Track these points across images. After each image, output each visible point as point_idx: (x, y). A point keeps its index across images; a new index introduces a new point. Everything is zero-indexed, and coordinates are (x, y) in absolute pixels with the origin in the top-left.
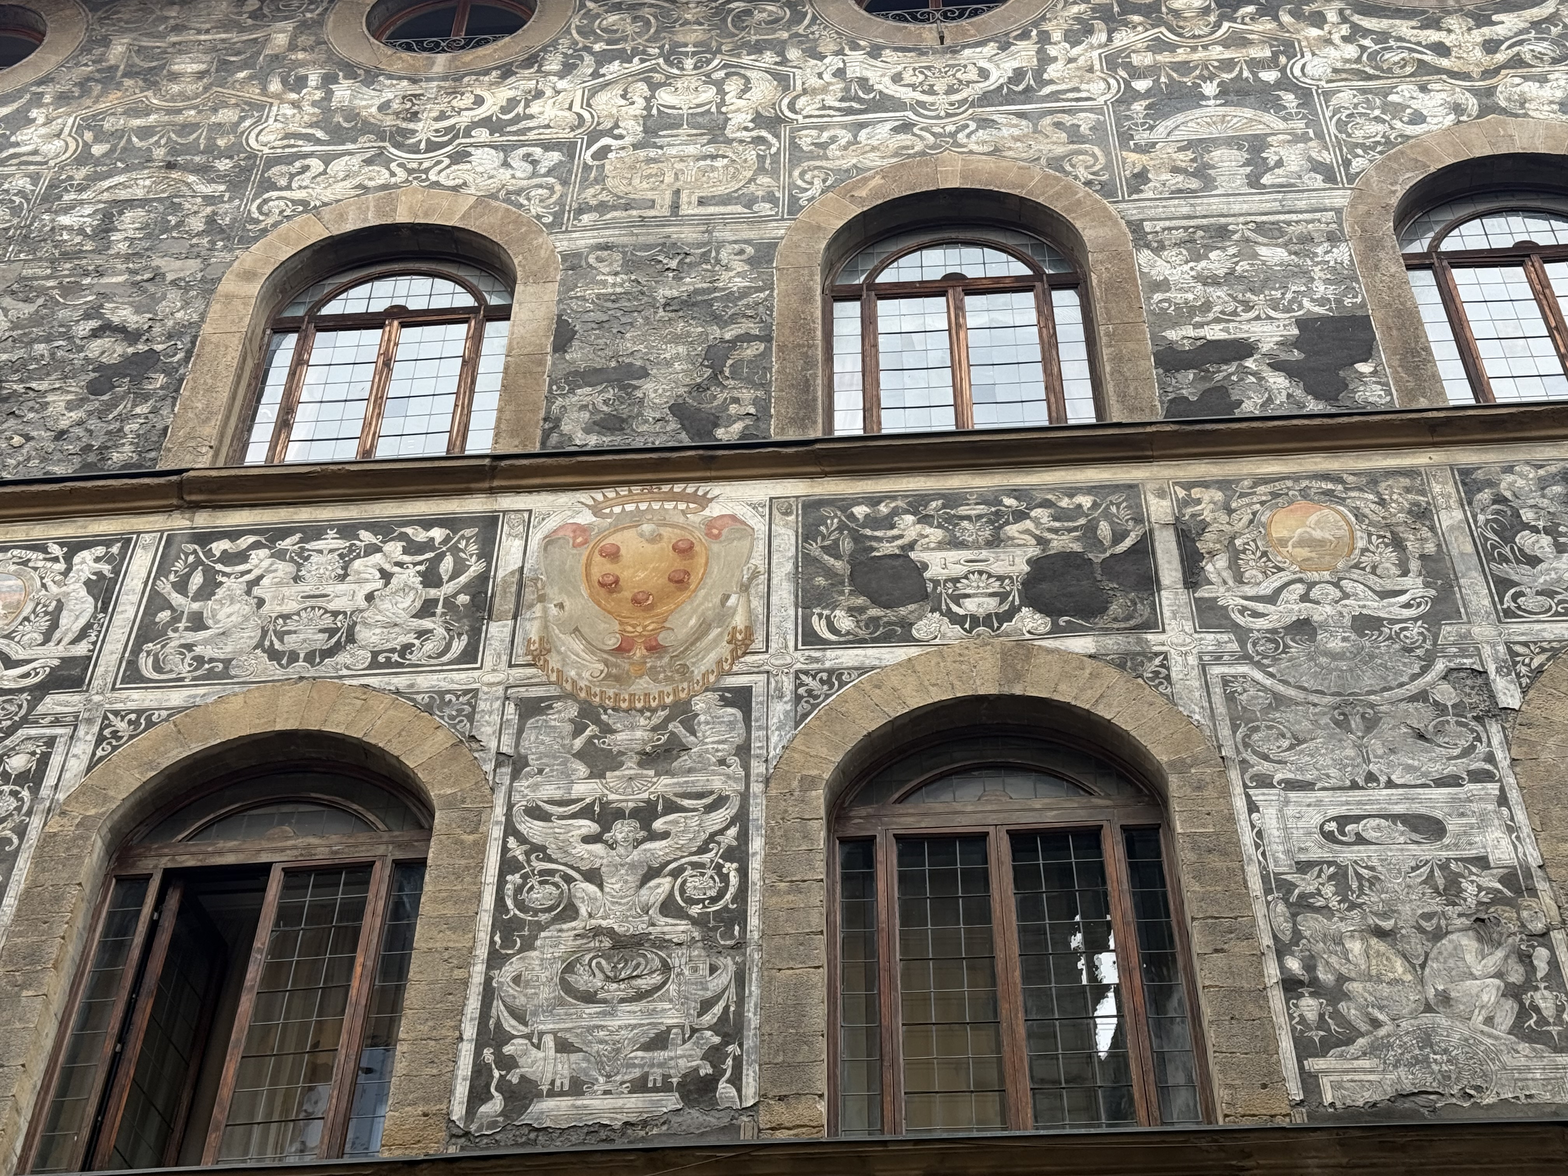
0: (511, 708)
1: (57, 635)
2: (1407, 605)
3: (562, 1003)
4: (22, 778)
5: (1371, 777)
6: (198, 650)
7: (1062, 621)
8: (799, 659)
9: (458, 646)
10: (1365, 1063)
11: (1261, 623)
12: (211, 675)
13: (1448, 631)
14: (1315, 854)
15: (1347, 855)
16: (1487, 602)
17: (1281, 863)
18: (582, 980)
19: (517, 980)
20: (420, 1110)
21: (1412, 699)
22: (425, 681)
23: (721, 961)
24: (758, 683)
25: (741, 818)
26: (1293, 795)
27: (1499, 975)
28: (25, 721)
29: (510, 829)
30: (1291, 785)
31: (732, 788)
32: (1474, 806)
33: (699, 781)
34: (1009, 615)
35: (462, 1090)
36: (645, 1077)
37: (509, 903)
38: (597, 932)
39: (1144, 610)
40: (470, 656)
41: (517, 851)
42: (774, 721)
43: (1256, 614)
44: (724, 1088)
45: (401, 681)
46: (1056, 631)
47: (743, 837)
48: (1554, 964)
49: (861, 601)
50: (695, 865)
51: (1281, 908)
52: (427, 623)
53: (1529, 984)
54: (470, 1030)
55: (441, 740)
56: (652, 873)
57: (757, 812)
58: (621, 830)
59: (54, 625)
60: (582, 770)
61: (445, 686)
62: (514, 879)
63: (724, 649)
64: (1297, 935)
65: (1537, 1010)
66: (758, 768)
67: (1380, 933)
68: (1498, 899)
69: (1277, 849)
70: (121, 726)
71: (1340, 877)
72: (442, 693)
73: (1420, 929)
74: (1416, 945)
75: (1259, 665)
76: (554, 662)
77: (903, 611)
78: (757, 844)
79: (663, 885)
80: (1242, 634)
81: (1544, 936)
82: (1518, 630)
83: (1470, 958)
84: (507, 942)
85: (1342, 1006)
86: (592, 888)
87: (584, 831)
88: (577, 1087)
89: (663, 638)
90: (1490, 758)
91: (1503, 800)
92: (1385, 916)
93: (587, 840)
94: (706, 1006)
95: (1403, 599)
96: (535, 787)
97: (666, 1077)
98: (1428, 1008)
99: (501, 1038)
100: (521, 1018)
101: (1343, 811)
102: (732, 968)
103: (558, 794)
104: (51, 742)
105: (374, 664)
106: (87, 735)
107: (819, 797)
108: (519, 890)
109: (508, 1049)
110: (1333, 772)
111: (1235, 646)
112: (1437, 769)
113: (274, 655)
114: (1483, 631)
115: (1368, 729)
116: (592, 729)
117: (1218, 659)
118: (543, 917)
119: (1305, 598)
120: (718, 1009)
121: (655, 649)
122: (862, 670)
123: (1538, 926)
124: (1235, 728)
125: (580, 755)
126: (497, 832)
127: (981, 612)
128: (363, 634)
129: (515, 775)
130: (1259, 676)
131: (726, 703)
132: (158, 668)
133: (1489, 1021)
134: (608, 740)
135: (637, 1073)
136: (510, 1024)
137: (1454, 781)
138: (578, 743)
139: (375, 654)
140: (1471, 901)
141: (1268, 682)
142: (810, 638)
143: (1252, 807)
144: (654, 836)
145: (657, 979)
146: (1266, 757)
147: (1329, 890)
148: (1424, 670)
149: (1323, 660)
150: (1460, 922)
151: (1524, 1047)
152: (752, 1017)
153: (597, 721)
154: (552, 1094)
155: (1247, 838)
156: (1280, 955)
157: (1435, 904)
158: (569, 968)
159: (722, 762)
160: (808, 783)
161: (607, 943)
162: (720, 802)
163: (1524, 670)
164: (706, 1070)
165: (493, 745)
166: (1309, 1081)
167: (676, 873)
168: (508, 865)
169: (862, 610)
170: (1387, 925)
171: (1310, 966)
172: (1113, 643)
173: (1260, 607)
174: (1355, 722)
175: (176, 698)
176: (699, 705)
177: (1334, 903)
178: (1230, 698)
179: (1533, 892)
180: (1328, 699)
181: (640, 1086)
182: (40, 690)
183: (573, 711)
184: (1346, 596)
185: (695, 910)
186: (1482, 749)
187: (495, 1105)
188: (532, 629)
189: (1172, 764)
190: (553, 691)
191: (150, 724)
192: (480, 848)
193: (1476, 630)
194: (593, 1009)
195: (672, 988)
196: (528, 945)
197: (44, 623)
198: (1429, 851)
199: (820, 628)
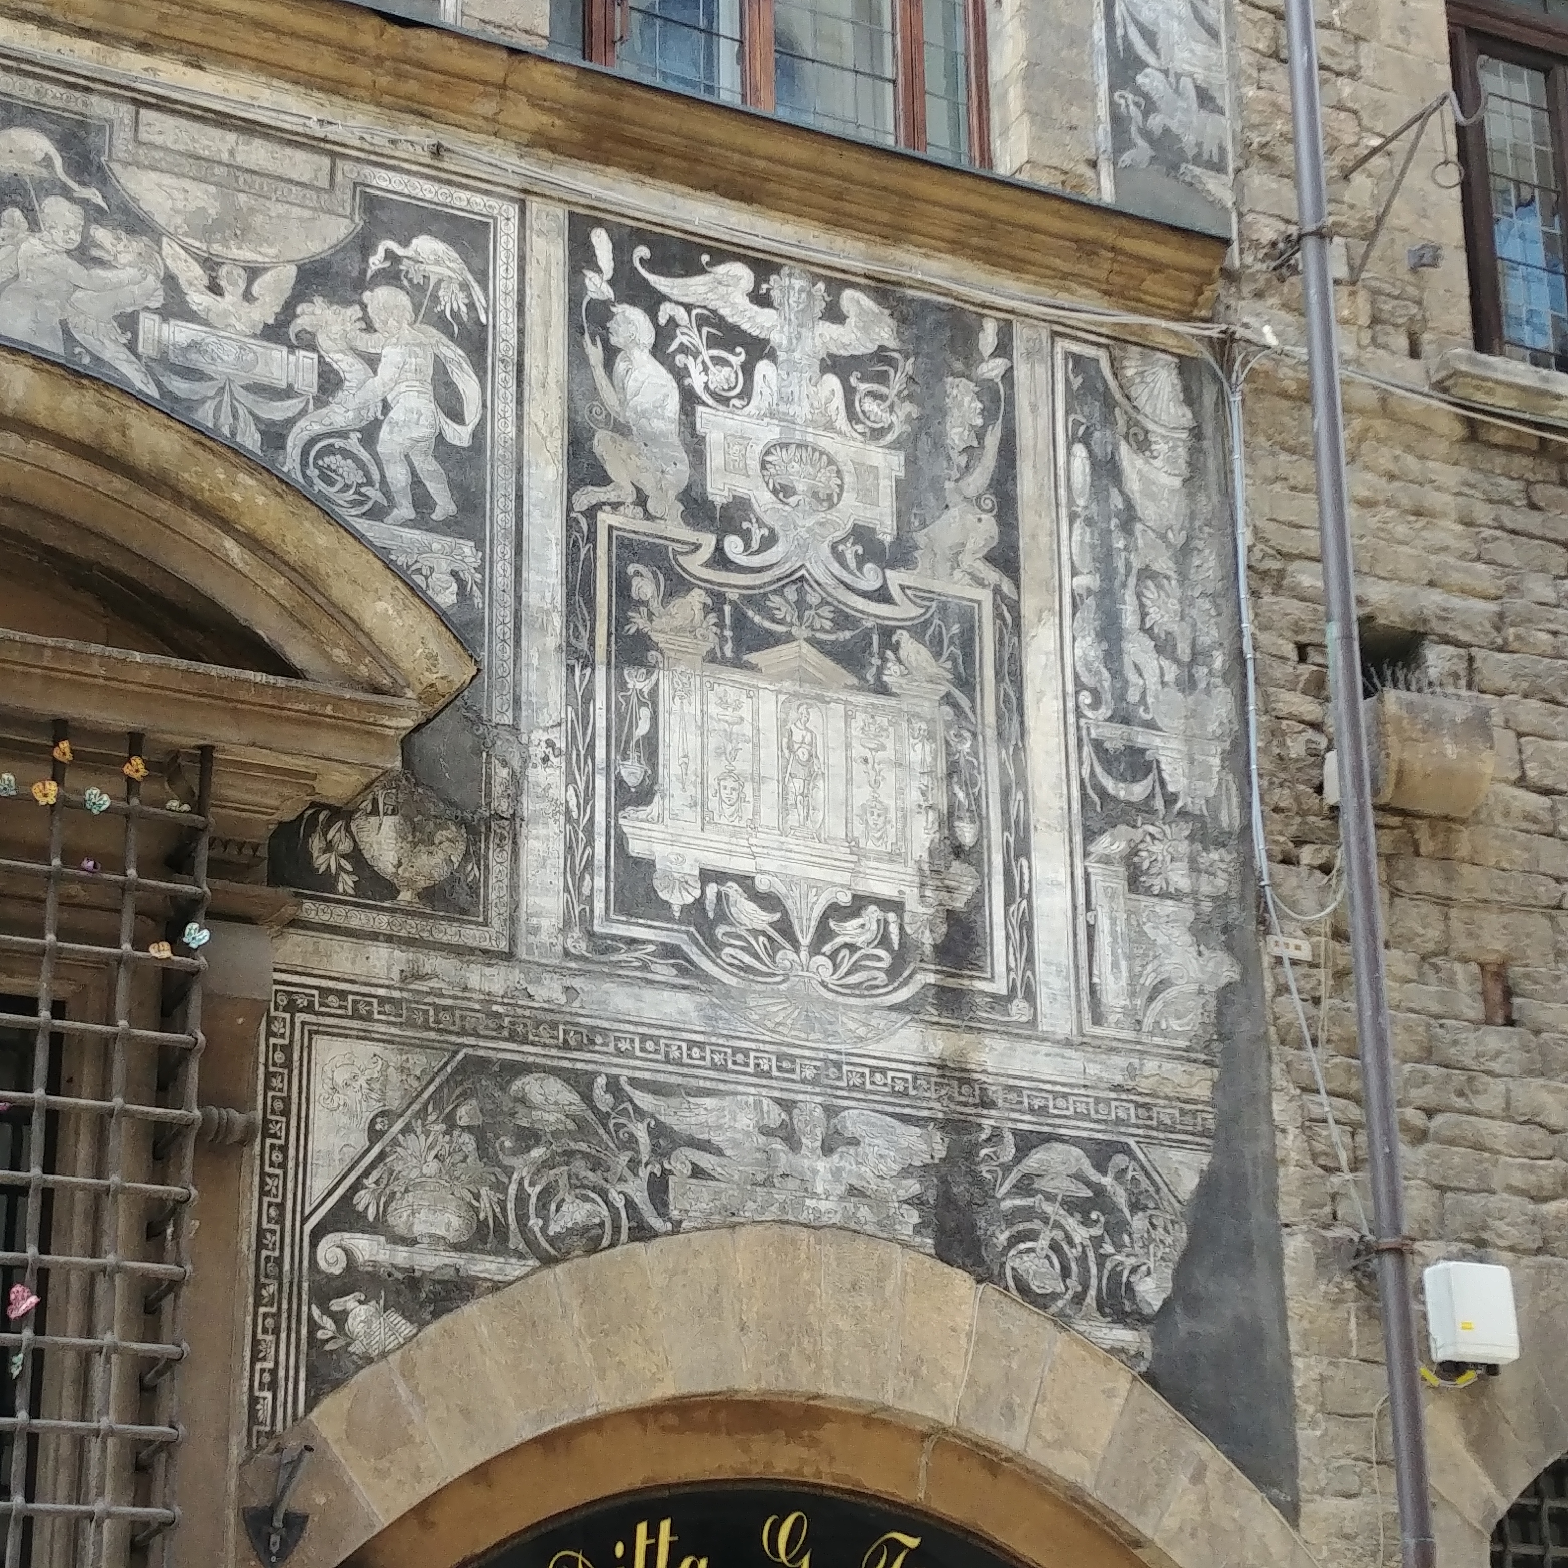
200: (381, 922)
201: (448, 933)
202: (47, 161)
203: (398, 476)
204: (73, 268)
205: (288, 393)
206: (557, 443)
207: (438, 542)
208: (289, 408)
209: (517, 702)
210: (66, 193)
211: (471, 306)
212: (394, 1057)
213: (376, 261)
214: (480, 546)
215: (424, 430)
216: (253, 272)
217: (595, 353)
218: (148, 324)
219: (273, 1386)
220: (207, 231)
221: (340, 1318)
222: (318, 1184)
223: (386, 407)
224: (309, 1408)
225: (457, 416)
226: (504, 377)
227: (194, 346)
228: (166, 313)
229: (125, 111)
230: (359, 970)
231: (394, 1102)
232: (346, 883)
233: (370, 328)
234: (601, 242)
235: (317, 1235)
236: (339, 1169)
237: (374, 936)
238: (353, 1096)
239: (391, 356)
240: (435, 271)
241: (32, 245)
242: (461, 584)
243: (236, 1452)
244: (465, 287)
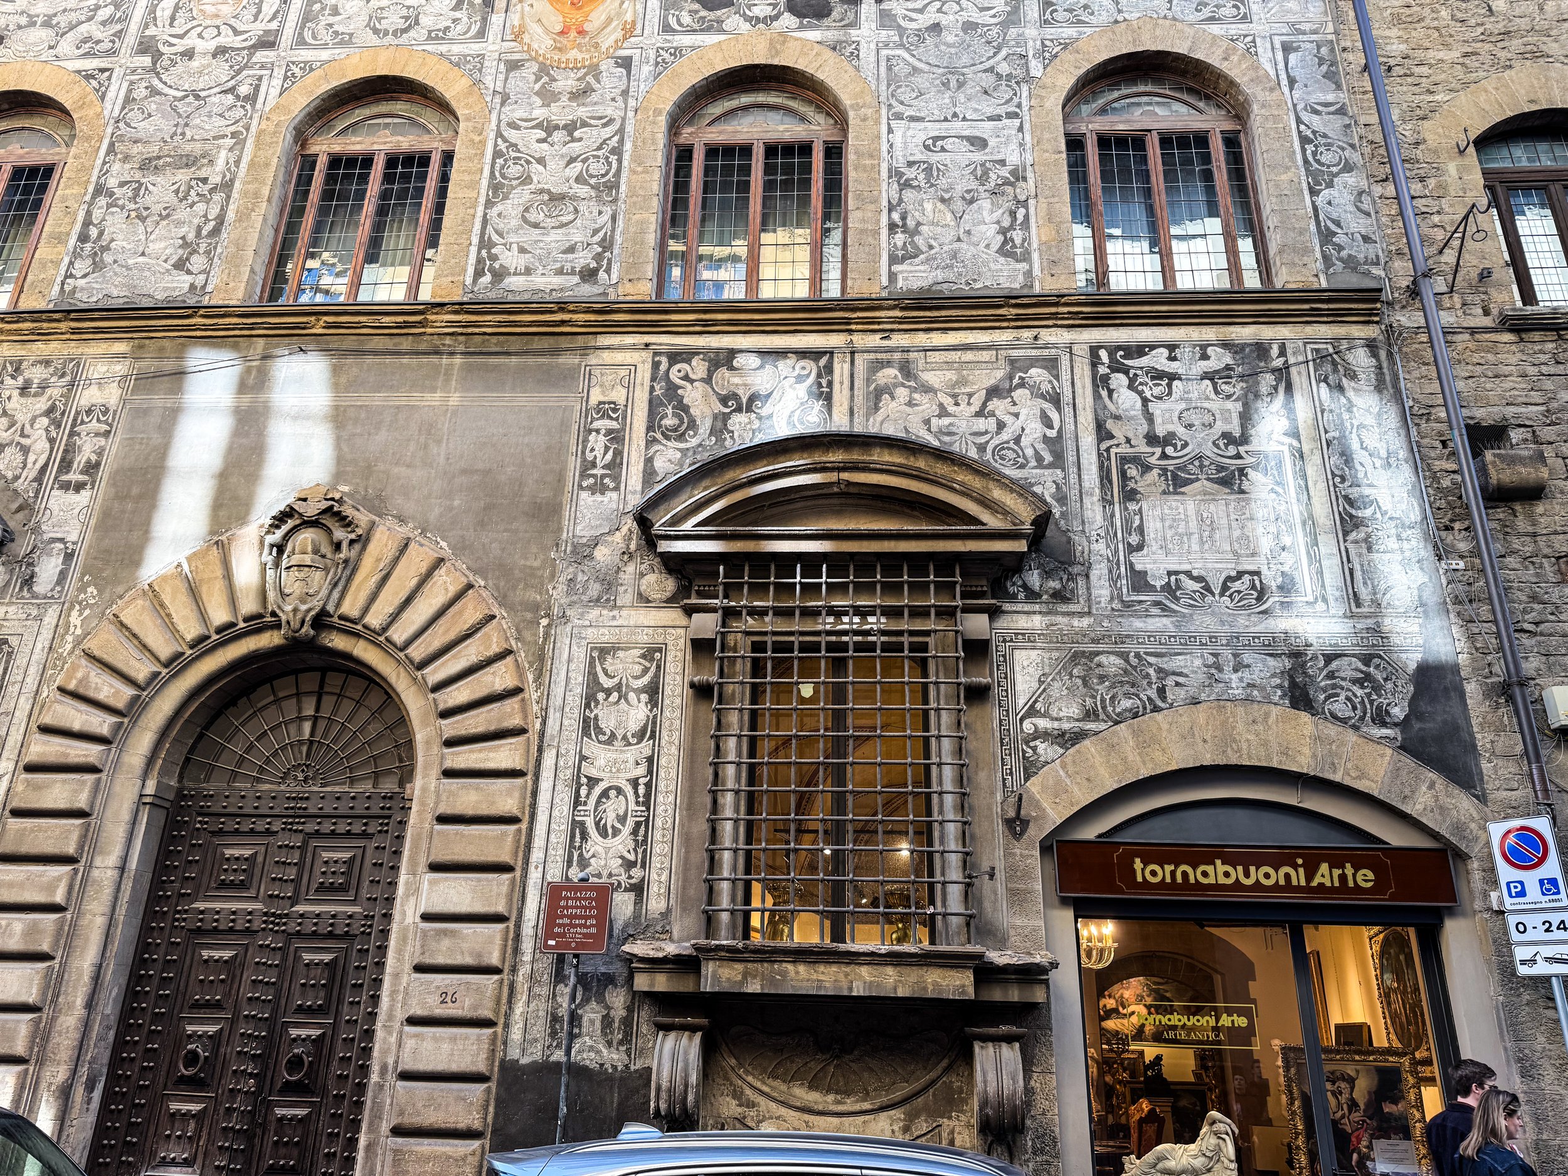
0: (502, 67)
1: (261, 17)
2: (994, 16)
3: (522, 228)
4: (246, 98)
5: (955, 115)
6: (336, 28)
7: (805, 21)
8: (659, 40)
9: (475, 29)
10: (922, 268)
11: (914, 25)
12: (342, 43)
13: (1013, 32)
14: (918, 157)
15: (934, 158)
16: (1036, 15)
17: (900, 163)
18: (533, 216)
19: (499, 215)
20: (450, 279)
21: (985, 71)
22: (456, 49)
23: (604, 209)
24: (636, 54)
25: (621, 131)
26: (913, 124)
27: (998, 222)
28: (246, 67)
29: (499, 134)
30: (913, 119)
31: (618, 114)
32: (1005, 132)
33: (600, 110)
34: (776, 18)
35: (471, 271)
36: (562, 268)
37: (497, 174)
38: (542, 191)
39: (851, 16)
40: (481, 34)
41: (502, 146)
42: (643, 77)
43: (911, 20)
44: (602, 274)
45: (443, 48)
46: (801, 27)
47: (621, 142)
48: (1027, 217)
49: (697, 6)
50: (594, 156)
51: (896, 186)
52: (458, 14)
53: (1012, 227)
54: (475, 240)
55: (465, 82)
56: (572, 160)
57: (629, 128)
58: (558, 136)
59: (259, 11)
60: (538, 101)
61: (467, 52)
62: (500, 161)
63: (619, 34)
64: (901, 200)
65: (1012, 240)
66: (632, 103)
67: (943, 200)
68: (1007, 183)
69: (898, 153)
70: (296, 70)
71: (928, 170)
72: (465, 56)
73: (963, 198)
74: (959, 205)
75: (907, 49)
76: (526, 38)
77: (719, 13)
78: (628, 146)
79: (578, 166)
80: (901, 30)
81: (1025, 204)
82: (1050, 32)
83: (985, 213)
84: (495, 195)
85: (916, 238)
86: (540, 168)
87: (538, 136)
88: (528, 271)
89: (587, 27)
90: (1019, 106)
91: (1021, 129)
92: (947, 191)
93: (539, 141)
94: (595, 232)
95: (992, 12)
96: (513, 111)
97: (573, 268)
98: (959, 240)
99: (491, 245)
100: (501, 235)
101: (936, 134)
102: (610, 212)
103: (525, 115)
104: (260, 78)
105: (429, 38)
106: (279, 73)
107: (663, 121)
108: (502, 167)
109: (493, 251)
110: (936, 112)
111: (897, 38)
112: (990, 111)
113: (376, 31)
114: (1031, 32)
115: (959, 87)
116: (545, 79)
117: (886, 45)
118: (514, 183)
119: (939, 10)
120: (601, 234)
121: (581, 32)
122: (693, 48)
123: (1022, 198)
124: (889, 85)
125: (537, 94)
126: (492, 135)
127: (761, 16)
128: (423, 20)
129: (503, 104)
130: (906, 56)
131: (618, 65)
132: (314, 38)
133: (988, 246)
134: (554, 84)
135: (558, 265)
136: (495, 238)
137: (998, 118)
138: (537, 87)
139: (430, 32)
140: (993, 184)
141: (911, 60)
142: (667, 29)
143: (890, 131)
144: (573, 140)
145: (571, 217)
146: (902, 103)
147: (922, 177)
148: (995, 54)
149: (943, 48)
150: (983, 195)
151: (1002, 260)
152: (618, 239)
153: (548, 74)
154: (515, 274)
155: (885, 147)
156: (890, 211)
157: (974, 185)
158: (527, 210)
159: (613, 99)
160: (657, 112)
161: (546, 197)
162: (611, 121)
163: (1047, 55)
164: (593, 265)
165: (492, 87)
166: (892, 277)
167: (584, 161)
168: (497, 154)
169: (696, 12)
170: (946, 196)
171: (904, 218)
172: (831, 35)
173: (914, 15)
174: (953, 84)
175: (325, 55)
176: (603, 67)
177: (922, 184)
178: (889, 68)
179: (1025, 179)
180: (941, 71)
181: (560, 272)
182: (254, 48)
183: (535, 67)
184: (962, 10)
185: (593, 181)
186: (1016, 100)
187: (487, 278)
188: (515, 19)
189: (852, 106)
190: (525, 56)
191: (311, 70)
192: (483, 143)
193: (1027, 31)
194: (537, 231)
195: (578, 222)
196: (506, 197)
197: (254, 10)
198: (979, 156)
199: (673, 22)
200: (1037, 607)
201: (1064, 608)
202: (896, 377)
203: (1029, 452)
204: (908, 409)
205: (986, 432)
206: (1092, 427)
207: (1047, 472)
208: (988, 436)
209: (1083, 522)
210: (903, 385)
211: (1053, 388)
212: (1047, 655)
213: (1016, 381)
214: (1063, 470)
215: (1038, 435)
216: (970, 395)
217: (1104, 393)
218: (934, 421)
219: (1011, 774)
220: (953, 386)
221: (1034, 749)
222: (1021, 702)
223: (1023, 429)
224: (1026, 780)
225: (1051, 427)
226: (1068, 410)
227: (951, 424)
228: (940, 416)
229: (922, 354)
230: (1029, 625)
231: (1047, 670)
232: (1021, 596)
233: (1015, 404)
234: (1104, 354)
235: (1022, 720)
236: (1028, 696)
237: (1034, 613)
238: (1031, 670)
239: (1024, 412)
240: (1038, 380)
241: (894, 404)
242: (1057, 485)
243: (999, 797)
244: (1050, 382)
